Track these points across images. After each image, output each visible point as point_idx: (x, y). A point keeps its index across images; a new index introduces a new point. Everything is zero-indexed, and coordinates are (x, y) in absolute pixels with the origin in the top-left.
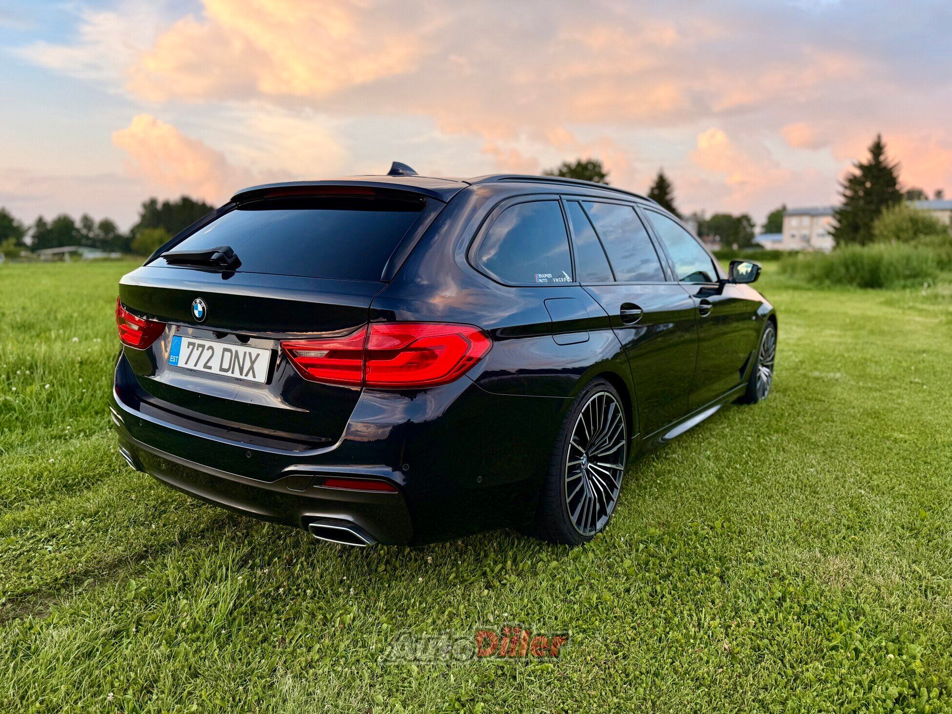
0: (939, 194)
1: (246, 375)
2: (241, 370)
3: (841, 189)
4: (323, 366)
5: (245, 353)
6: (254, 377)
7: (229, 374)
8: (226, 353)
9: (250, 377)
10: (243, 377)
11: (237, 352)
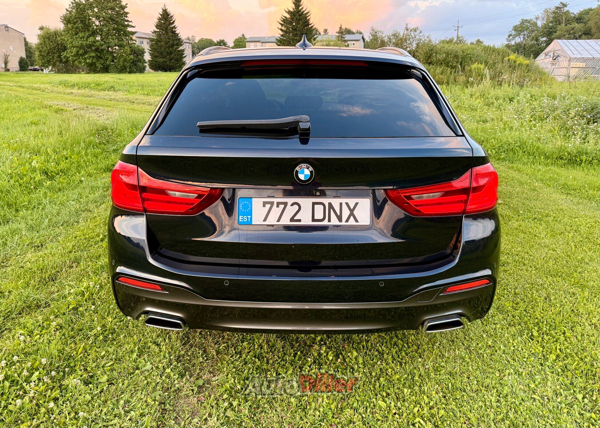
0: (326, 31)
1: (347, 221)
2: (340, 218)
3: (280, 26)
4: (440, 204)
5: (341, 204)
6: (356, 221)
7: (325, 223)
8: (316, 206)
9: (352, 222)
10: (343, 223)
11: (330, 204)
